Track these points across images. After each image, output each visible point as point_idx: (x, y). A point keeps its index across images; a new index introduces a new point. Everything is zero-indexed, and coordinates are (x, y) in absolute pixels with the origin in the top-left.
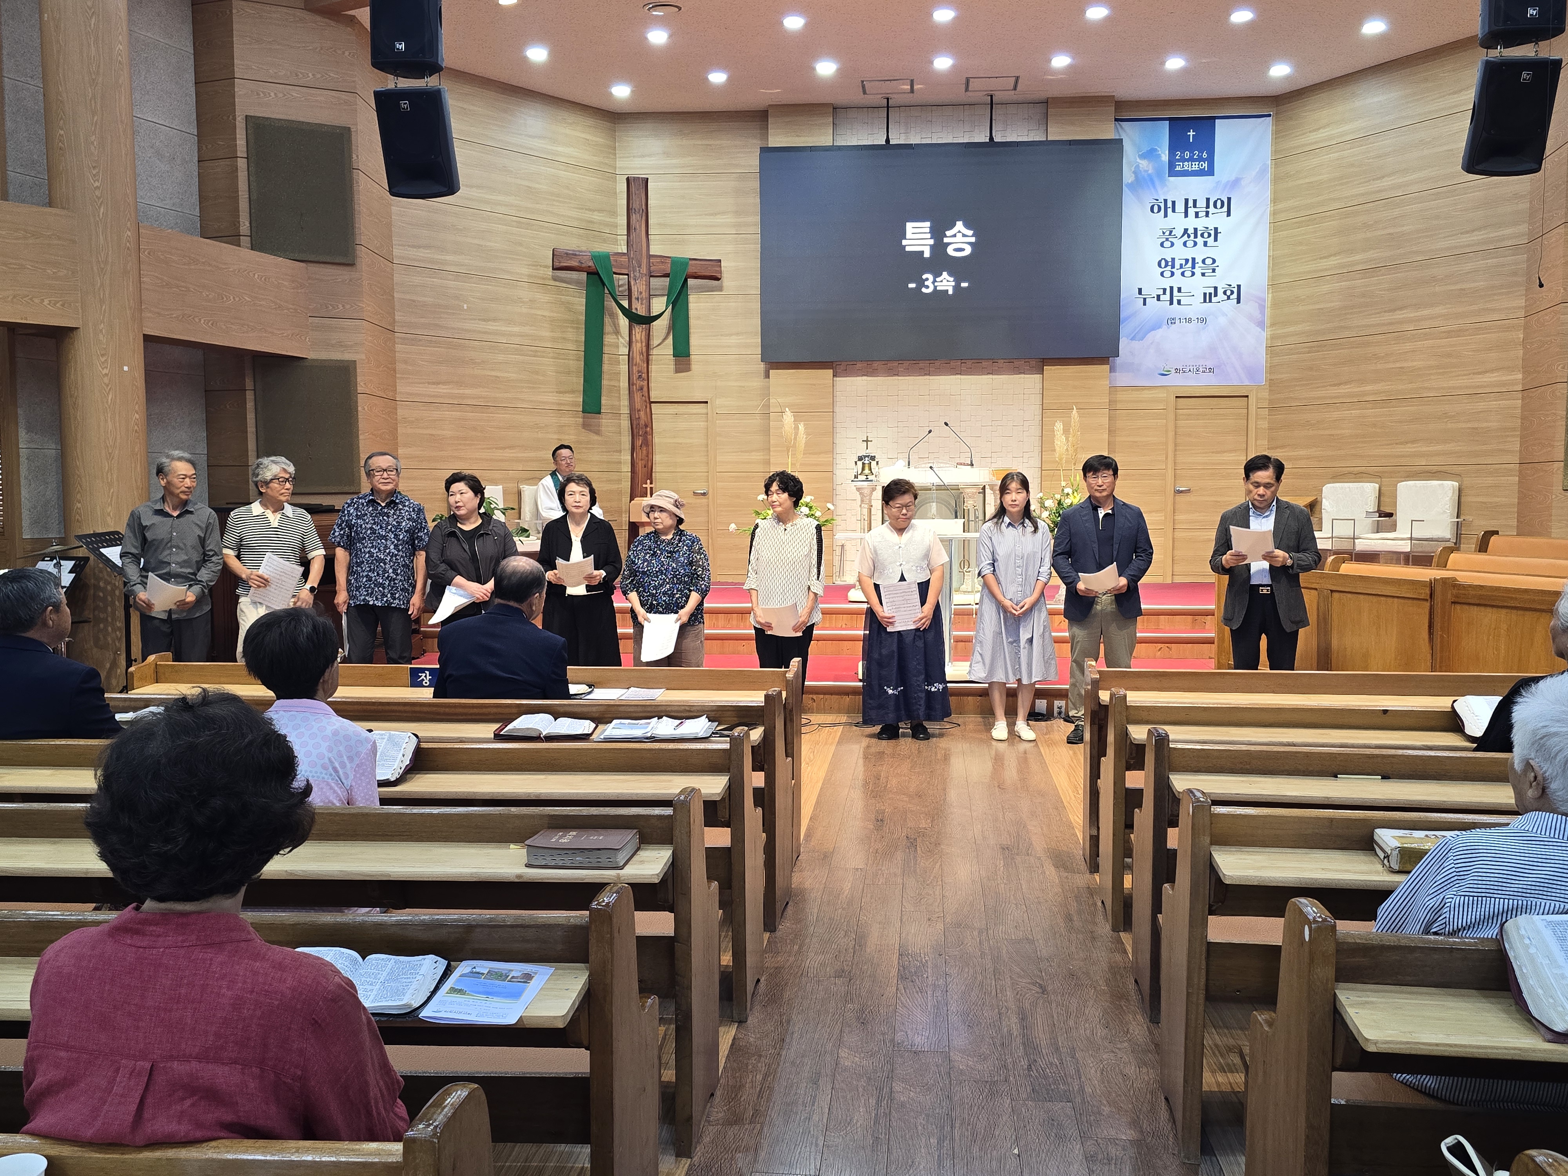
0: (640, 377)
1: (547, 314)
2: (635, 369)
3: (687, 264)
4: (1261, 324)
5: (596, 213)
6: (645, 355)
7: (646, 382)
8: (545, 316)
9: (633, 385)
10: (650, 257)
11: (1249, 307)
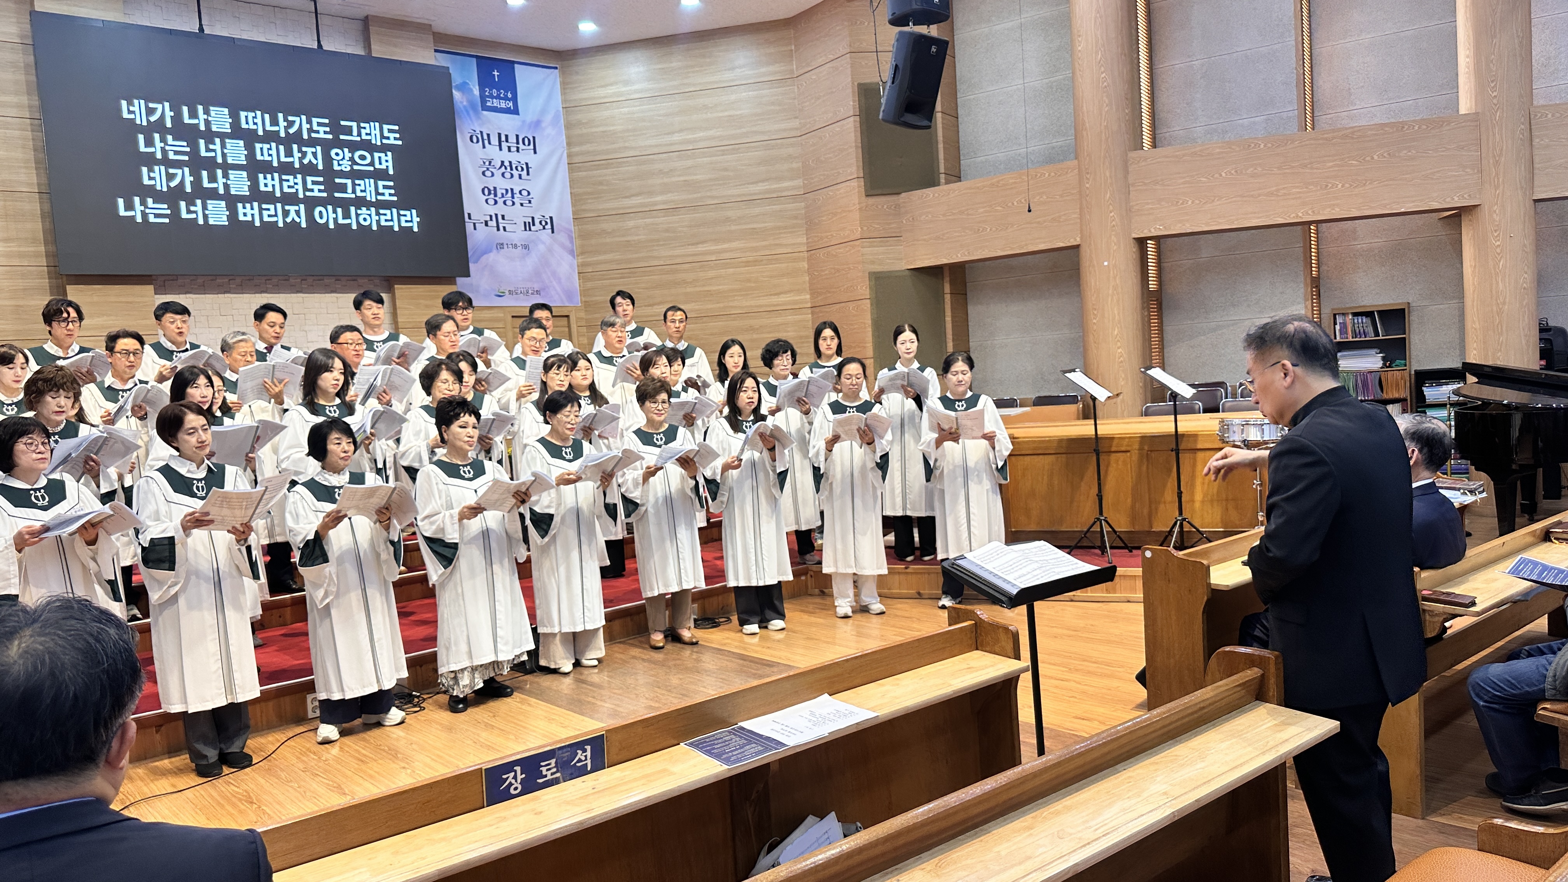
4: (571, 252)
11: (561, 237)
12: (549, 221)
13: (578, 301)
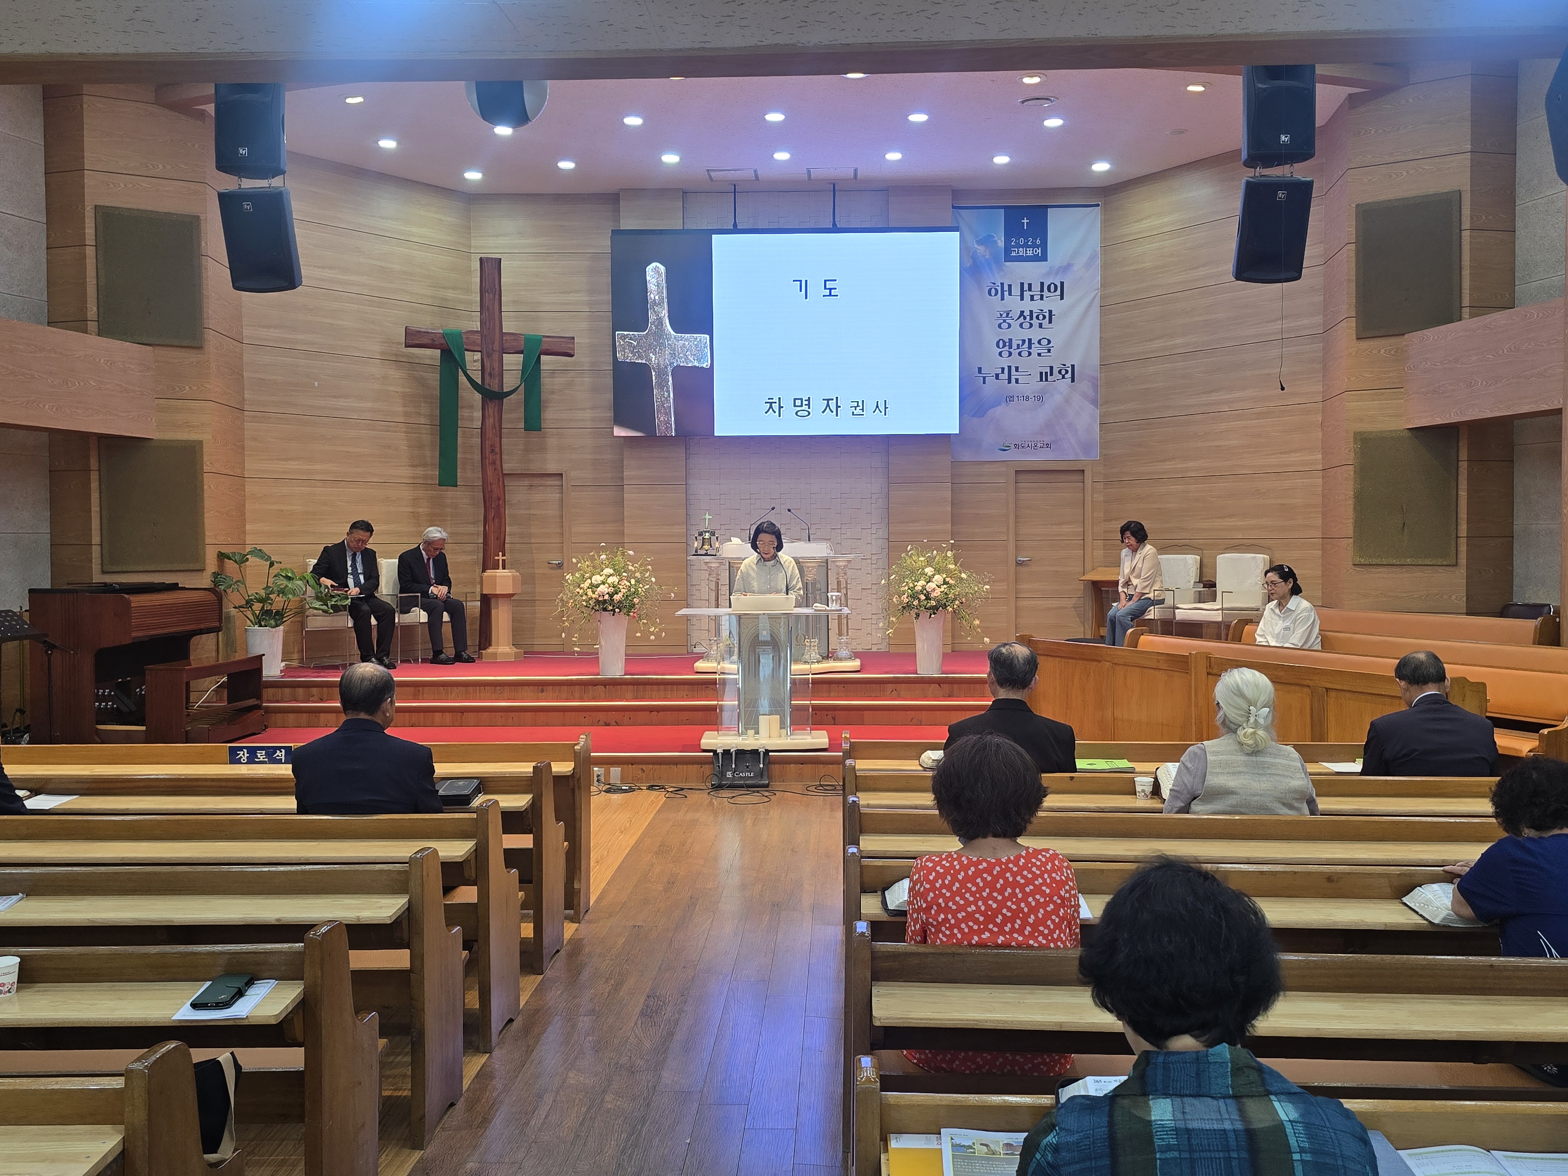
0: (493, 451)
1: (399, 389)
2: (488, 443)
3: (541, 340)
4: (1094, 402)
5: (450, 291)
6: (498, 429)
7: (499, 456)
8: (398, 392)
9: (485, 459)
10: (502, 334)
11: (1083, 386)
12: (1070, 370)
13: (1096, 455)
